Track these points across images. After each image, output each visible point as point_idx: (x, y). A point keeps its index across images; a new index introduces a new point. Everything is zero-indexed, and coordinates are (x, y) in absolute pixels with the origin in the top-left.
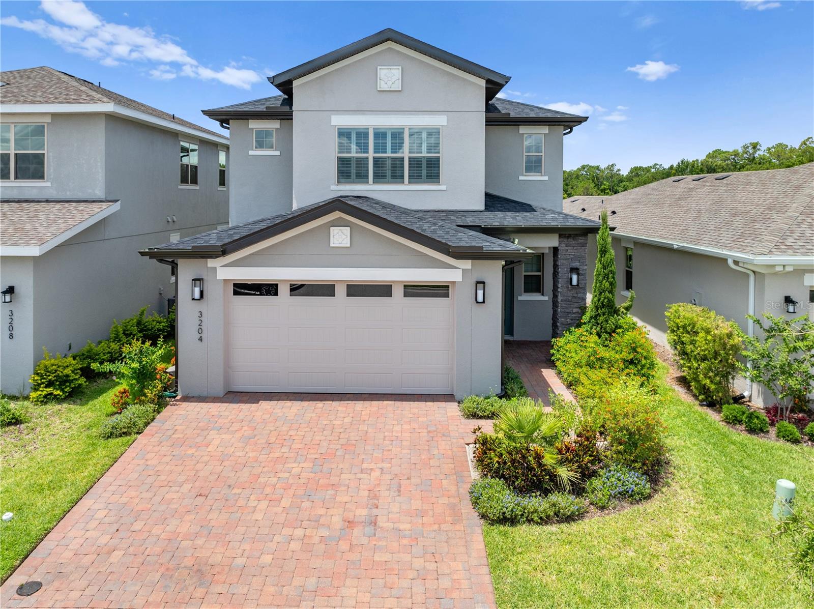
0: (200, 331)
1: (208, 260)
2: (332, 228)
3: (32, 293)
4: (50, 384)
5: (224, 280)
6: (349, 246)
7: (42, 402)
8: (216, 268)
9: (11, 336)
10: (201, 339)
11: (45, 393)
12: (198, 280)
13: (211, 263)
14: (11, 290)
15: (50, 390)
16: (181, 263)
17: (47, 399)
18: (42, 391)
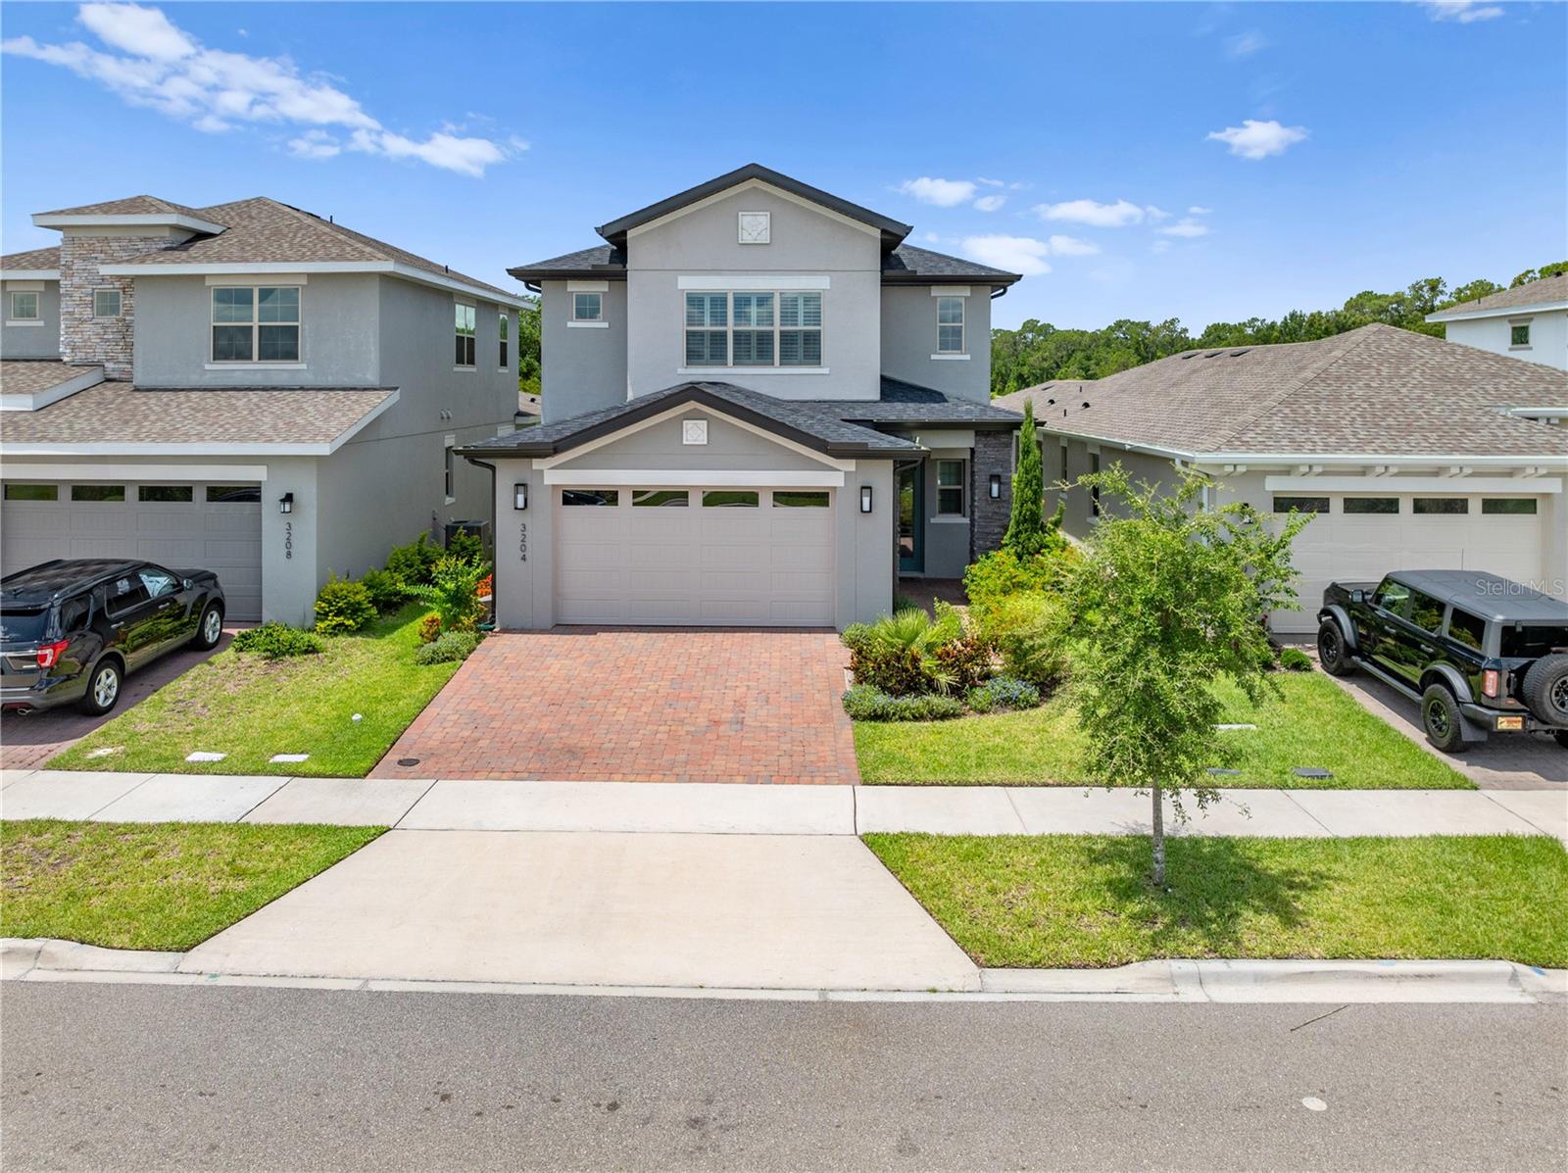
0: (523, 548)
1: (534, 460)
2: (685, 422)
3: (315, 503)
4: (340, 612)
5: (553, 485)
6: (705, 443)
7: (330, 634)
8: (542, 471)
9: (289, 555)
10: (524, 558)
11: (334, 623)
12: (521, 486)
13: (537, 464)
14: (289, 498)
15: (340, 619)
16: (499, 463)
17: (338, 630)
18: (331, 621)
